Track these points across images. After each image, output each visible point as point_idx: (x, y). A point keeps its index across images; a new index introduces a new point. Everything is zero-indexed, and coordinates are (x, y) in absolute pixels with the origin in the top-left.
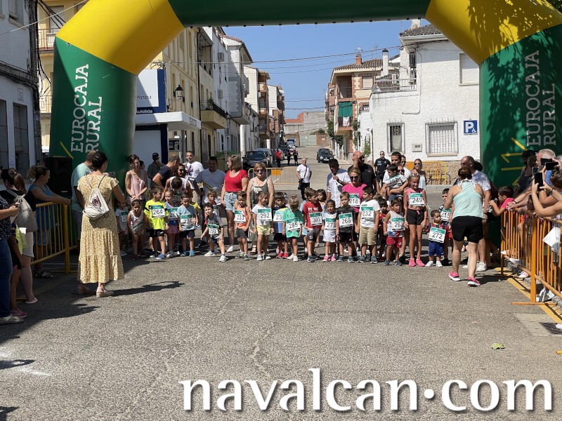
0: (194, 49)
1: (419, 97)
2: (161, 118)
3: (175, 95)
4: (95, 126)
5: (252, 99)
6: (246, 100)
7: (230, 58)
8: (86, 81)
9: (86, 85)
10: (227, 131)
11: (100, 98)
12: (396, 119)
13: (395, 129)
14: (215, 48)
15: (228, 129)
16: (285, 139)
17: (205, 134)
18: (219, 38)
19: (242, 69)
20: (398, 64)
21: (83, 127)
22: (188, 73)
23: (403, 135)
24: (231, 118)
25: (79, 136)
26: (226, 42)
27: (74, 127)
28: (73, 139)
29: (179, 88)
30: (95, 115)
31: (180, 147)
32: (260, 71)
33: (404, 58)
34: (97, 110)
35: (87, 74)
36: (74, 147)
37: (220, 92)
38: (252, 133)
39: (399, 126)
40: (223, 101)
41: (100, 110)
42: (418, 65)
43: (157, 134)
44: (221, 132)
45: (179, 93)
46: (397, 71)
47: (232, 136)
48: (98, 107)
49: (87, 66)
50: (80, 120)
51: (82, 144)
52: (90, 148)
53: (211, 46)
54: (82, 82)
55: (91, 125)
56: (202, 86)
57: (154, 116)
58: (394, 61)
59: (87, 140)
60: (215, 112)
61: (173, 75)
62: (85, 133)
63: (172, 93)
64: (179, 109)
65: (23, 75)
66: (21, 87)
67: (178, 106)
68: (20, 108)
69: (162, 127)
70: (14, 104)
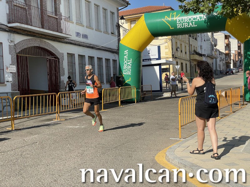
9: (127, 56)
11: (131, 59)
21: (126, 67)
22: (184, 41)
24: (208, 56)
25: (125, 70)
27: (124, 67)
28: (124, 71)
30: (130, 64)
32: (226, 34)
35: (127, 53)
36: (124, 73)
37: (201, 46)
38: (221, 62)
40: (203, 50)
41: (131, 62)
43: (158, 67)
48: (130, 62)
49: (127, 51)
50: (126, 65)
51: (126, 72)
52: (128, 73)
54: (126, 55)
56: (191, 45)
59: (128, 71)
60: (196, 55)
61: (176, 42)
62: (127, 69)
63: (175, 49)
64: (179, 55)
65: (115, 51)
66: (115, 54)
67: (179, 54)
68: (114, 61)
69: (159, 65)
70: (113, 60)
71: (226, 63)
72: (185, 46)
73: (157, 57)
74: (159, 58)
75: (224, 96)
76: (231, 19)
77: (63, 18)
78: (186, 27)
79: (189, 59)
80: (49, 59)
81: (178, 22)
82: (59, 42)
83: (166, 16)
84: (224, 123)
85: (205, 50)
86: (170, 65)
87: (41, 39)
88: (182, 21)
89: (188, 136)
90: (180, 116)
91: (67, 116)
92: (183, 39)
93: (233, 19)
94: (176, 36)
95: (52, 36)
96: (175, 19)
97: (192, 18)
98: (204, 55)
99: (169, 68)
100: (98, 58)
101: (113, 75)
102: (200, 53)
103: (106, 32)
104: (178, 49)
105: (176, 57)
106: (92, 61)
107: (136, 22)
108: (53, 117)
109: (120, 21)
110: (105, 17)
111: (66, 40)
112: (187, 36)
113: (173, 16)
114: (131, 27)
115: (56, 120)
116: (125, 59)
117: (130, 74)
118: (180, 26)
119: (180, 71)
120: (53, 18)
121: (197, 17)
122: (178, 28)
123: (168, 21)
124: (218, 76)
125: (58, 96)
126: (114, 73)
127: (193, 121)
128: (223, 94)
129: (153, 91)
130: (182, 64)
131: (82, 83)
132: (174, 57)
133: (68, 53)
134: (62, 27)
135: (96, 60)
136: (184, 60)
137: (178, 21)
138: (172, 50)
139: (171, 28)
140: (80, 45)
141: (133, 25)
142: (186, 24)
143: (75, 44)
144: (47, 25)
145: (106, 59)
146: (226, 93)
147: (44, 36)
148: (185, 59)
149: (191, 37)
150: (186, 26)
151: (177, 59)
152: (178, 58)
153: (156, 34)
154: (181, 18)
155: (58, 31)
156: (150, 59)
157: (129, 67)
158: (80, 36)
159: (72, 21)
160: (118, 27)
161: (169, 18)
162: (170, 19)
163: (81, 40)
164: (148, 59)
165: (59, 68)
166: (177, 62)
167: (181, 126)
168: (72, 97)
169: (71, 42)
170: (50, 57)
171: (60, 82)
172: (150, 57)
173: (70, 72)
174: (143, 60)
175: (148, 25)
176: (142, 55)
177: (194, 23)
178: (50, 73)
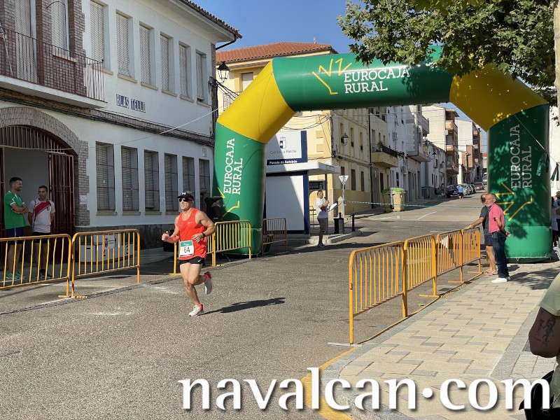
3: (342, 141)
4: (238, 177)
8: (233, 149)
9: (233, 152)
10: (403, 169)
11: (242, 159)
15: (404, 167)
17: (377, 173)
21: (231, 178)
22: (358, 121)
24: (409, 157)
25: (228, 183)
27: (225, 178)
28: (225, 185)
29: (345, 136)
30: (238, 170)
32: (449, 110)
34: (239, 167)
35: (233, 145)
36: (225, 190)
37: (395, 135)
38: (437, 169)
40: (399, 142)
41: (241, 167)
43: (300, 178)
44: (396, 170)
47: (409, 173)
48: (240, 165)
49: (234, 140)
50: (229, 173)
51: (230, 188)
52: (235, 191)
54: (231, 149)
56: (373, 131)
57: (298, 166)
59: (233, 186)
60: (385, 154)
61: (341, 124)
62: (232, 182)
63: (340, 140)
64: (347, 152)
65: (206, 139)
66: (205, 147)
67: (346, 150)
68: (204, 163)
69: (305, 173)
70: (200, 160)
71: (447, 171)
72: (361, 133)
73: (301, 157)
74: (304, 159)
75: (447, 247)
76: (461, 77)
77: (89, 61)
78: (364, 91)
79: (368, 160)
80: (54, 156)
81: (348, 79)
82: (79, 115)
83: (321, 67)
84: (448, 307)
85: (404, 143)
86: (328, 175)
87: (37, 109)
88: (356, 78)
89: (368, 337)
90: (351, 291)
91: (92, 288)
92: (356, 117)
93: (466, 76)
94: (341, 111)
95: (63, 103)
96: (340, 72)
97: (377, 72)
98: (401, 154)
99: (326, 182)
100: (166, 155)
101: (201, 194)
102: (393, 148)
103: (186, 97)
104: (345, 139)
105: (340, 157)
106: (152, 160)
107: (255, 77)
108: (58, 290)
109: (218, 72)
110: (185, 64)
111: (93, 113)
112: (365, 111)
113: (335, 66)
114: (241, 86)
115: (66, 298)
116: (227, 159)
117: (239, 193)
118: (352, 90)
119: (349, 187)
120: (66, 63)
121: (388, 71)
122: (347, 92)
123: (326, 78)
124: (429, 201)
125: (73, 240)
126: (203, 190)
127: (380, 304)
128: (445, 242)
129: (290, 232)
130: (353, 171)
131: (129, 210)
132: (335, 157)
133: (98, 143)
134: (86, 83)
135: (161, 160)
136: (359, 164)
137: (346, 77)
138: (332, 142)
139: (331, 93)
140: (125, 125)
141: (246, 84)
142: (365, 86)
143: (115, 123)
144: (52, 77)
145: (184, 157)
146: (450, 241)
147: (43, 103)
148: (359, 161)
149: (372, 113)
150: (365, 89)
151: (342, 161)
152: (346, 159)
153: (297, 104)
154: (352, 72)
155: (75, 92)
156: (284, 160)
157: (236, 177)
158: (126, 104)
159: (109, 69)
160: (213, 87)
161: (328, 70)
162: (329, 73)
163: (128, 112)
164: (280, 160)
165: (76, 177)
166: (343, 169)
167: (354, 315)
168: (106, 245)
169: (107, 116)
170: (56, 151)
171: (77, 208)
172: (282, 156)
173: (101, 185)
174: (269, 161)
175: (281, 85)
176: (266, 150)
177: (381, 82)
178: (55, 187)
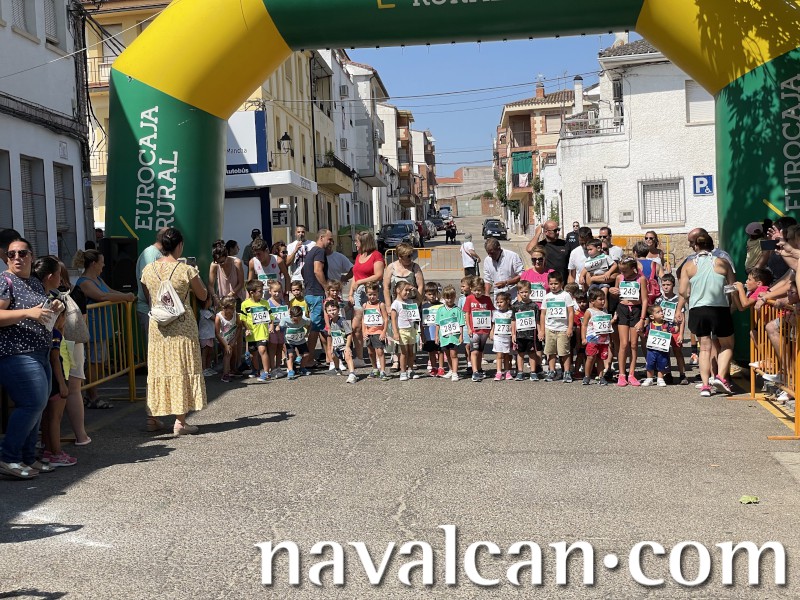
0: (306, 81)
1: (627, 143)
2: (261, 179)
3: (279, 148)
4: (169, 193)
5: (389, 150)
6: (380, 152)
7: (357, 93)
8: (156, 130)
9: (155, 136)
10: (355, 197)
11: (176, 153)
12: (594, 176)
13: (594, 190)
14: (335, 79)
15: (355, 194)
16: (437, 207)
17: (323, 201)
18: (341, 65)
19: (374, 108)
20: (597, 97)
21: (152, 195)
22: (298, 116)
23: (605, 198)
24: (359, 178)
25: (147, 207)
26: (351, 69)
27: (139, 194)
28: (138, 212)
29: (286, 137)
30: (168, 178)
31: (289, 220)
32: (400, 110)
33: (605, 88)
34: (171, 170)
35: (156, 120)
36: (140, 223)
37: (343, 142)
38: (390, 199)
39: (601, 186)
40: (348, 153)
41: (175, 170)
42: (625, 97)
43: (256, 202)
44: (346, 197)
45: (285, 144)
46: (596, 107)
47: (361, 203)
48: (172, 166)
49: (156, 109)
50: (148, 185)
51: (150, 219)
53: (329, 76)
55: (163, 192)
56: (318, 134)
57: (251, 178)
58: (592, 93)
59: (158, 213)
60: (337, 170)
62: (155, 204)
65: (65, 122)
66: (64, 138)
69: (262, 193)
70: (56, 166)
71: (401, 202)
72: (303, 136)
73: (255, 161)
74: (263, 165)
78: (453, 2)
85: (353, 154)
103: (25, 31)
104: (282, 143)
122: (417, 4)
139: (381, 6)
145: (24, 158)
160: (76, 18)
